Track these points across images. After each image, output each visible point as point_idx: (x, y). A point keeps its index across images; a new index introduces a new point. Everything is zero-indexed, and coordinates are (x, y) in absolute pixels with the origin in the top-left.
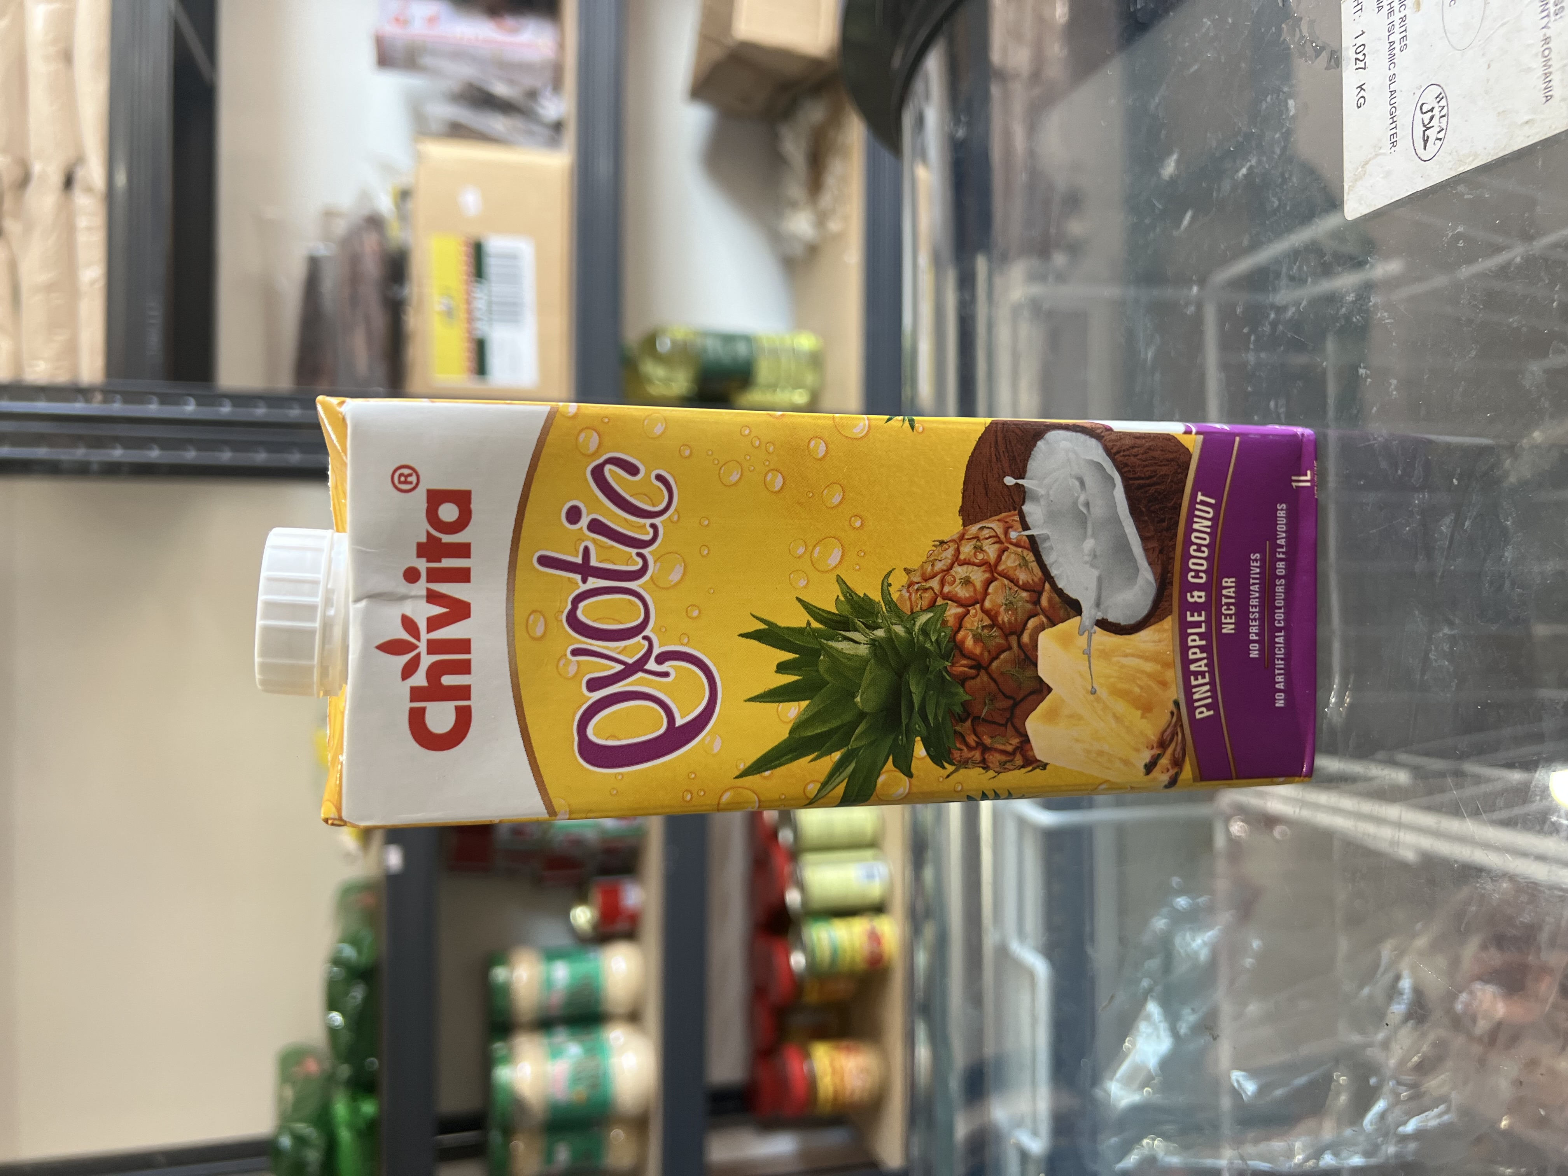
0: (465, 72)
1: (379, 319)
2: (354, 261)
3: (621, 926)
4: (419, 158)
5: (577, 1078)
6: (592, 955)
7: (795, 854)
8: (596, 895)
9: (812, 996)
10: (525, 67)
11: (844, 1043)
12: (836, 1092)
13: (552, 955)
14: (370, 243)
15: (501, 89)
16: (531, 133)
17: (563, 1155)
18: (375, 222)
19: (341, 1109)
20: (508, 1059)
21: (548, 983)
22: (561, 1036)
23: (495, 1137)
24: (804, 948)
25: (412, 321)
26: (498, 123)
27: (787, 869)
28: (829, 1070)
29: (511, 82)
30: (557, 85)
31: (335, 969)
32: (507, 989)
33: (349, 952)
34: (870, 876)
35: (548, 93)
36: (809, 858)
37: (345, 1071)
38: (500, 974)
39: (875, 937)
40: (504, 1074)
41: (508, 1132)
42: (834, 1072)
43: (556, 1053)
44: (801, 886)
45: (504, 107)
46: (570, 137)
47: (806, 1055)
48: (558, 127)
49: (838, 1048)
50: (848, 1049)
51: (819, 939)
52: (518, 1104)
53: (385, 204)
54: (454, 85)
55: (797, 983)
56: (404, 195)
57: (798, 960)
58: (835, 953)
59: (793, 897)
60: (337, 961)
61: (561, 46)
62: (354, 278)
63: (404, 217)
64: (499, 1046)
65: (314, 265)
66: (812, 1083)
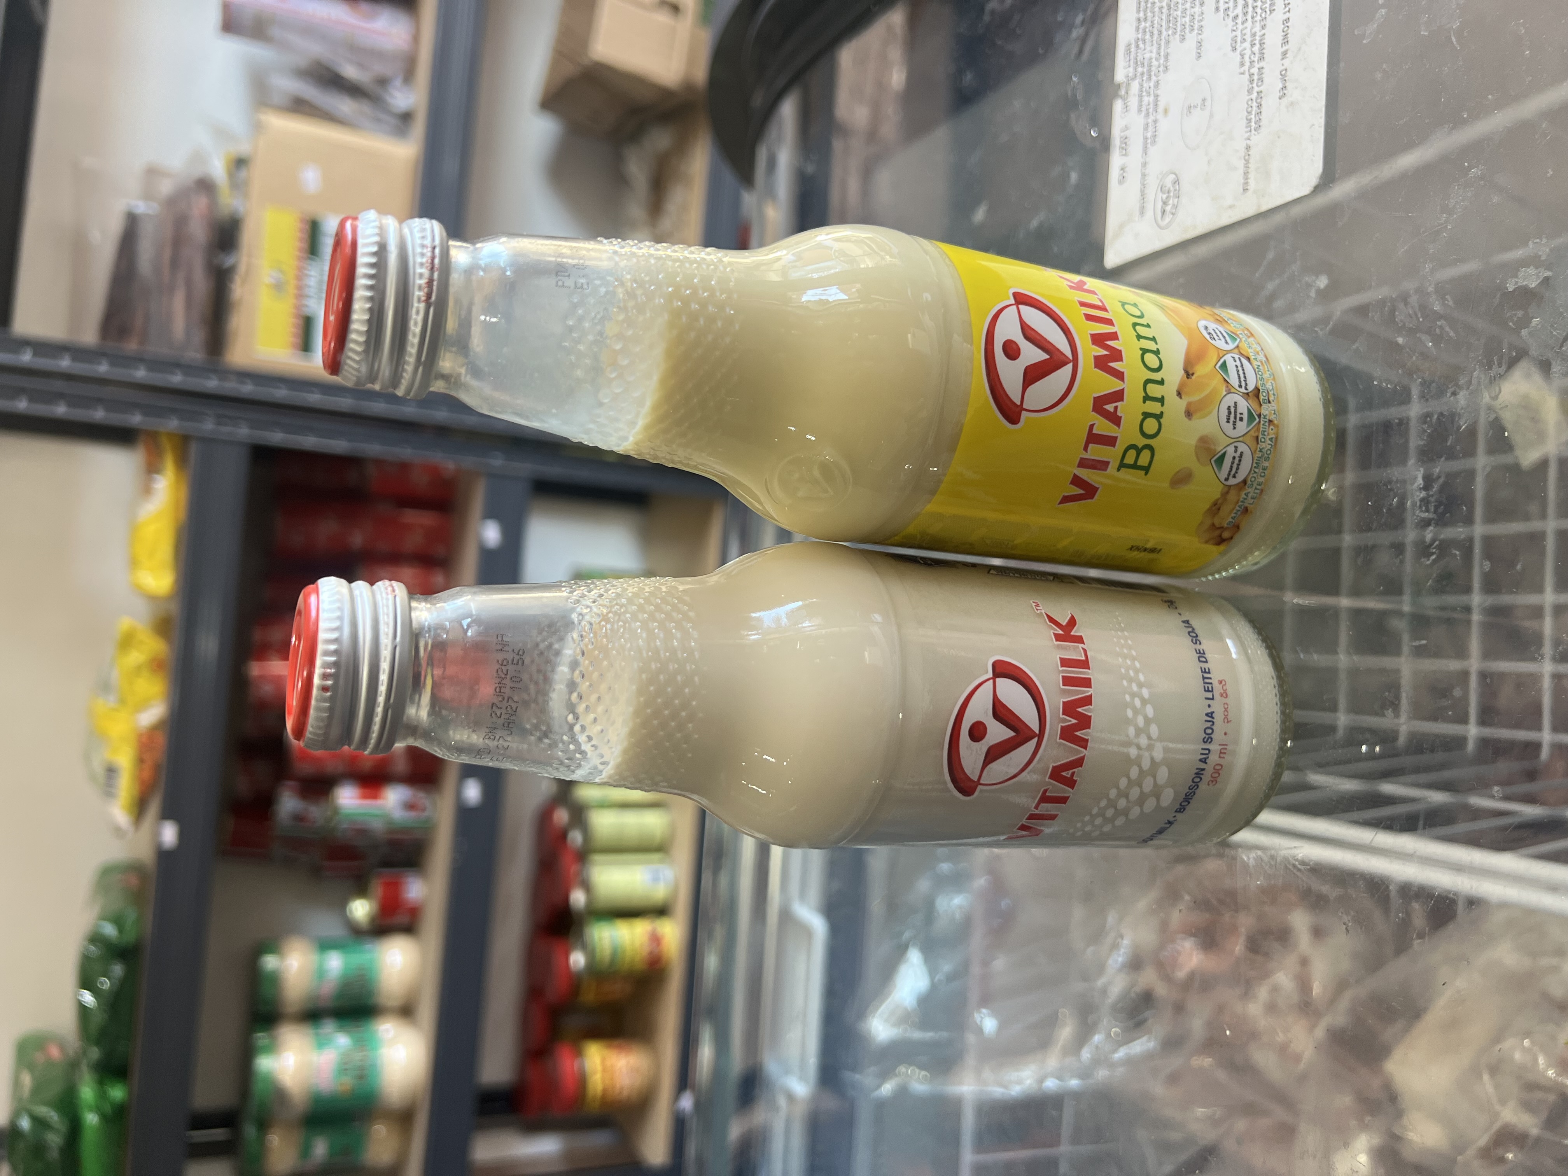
0: (316, 50)
1: (202, 284)
2: (180, 222)
3: (401, 919)
4: (258, 128)
5: (344, 1068)
6: (368, 946)
7: (583, 856)
8: (377, 887)
9: (589, 996)
10: (378, 54)
11: (616, 1042)
12: (605, 1090)
13: (325, 945)
14: (199, 205)
15: (350, 72)
16: (378, 120)
17: (320, 1149)
18: (205, 186)
19: (87, 1092)
20: (272, 1048)
21: (321, 973)
22: (329, 1027)
23: (250, 1131)
24: (584, 947)
25: (238, 290)
26: (345, 106)
27: (574, 868)
28: (599, 1067)
29: (361, 66)
30: (409, 75)
31: (92, 948)
32: (275, 979)
33: (110, 930)
34: (656, 879)
35: (398, 82)
36: (597, 858)
37: (95, 1053)
38: (270, 962)
39: (656, 939)
40: (265, 1064)
41: (264, 1124)
42: (604, 1070)
43: (321, 1044)
44: (587, 886)
45: (353, 90)
46: (419, 127)
47: (578, 1053)
48: (406, 117)
49: (609, 1047)
50: (619, 1047)
51: (600, 939)
52: (280, 1094)
53: (218, 169)
54: (303, 62)
55: (575, 982)
56: (240, 163)
57: (578, 959)
58: (615, 953)
59: (578, 898)
60: (95, 938)
61: (416, 38)
62: (179, 240)
63: (238, 185)
64: (261, 1037)
65: (132, 223)
66: (582, 1081)
